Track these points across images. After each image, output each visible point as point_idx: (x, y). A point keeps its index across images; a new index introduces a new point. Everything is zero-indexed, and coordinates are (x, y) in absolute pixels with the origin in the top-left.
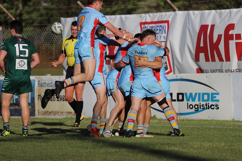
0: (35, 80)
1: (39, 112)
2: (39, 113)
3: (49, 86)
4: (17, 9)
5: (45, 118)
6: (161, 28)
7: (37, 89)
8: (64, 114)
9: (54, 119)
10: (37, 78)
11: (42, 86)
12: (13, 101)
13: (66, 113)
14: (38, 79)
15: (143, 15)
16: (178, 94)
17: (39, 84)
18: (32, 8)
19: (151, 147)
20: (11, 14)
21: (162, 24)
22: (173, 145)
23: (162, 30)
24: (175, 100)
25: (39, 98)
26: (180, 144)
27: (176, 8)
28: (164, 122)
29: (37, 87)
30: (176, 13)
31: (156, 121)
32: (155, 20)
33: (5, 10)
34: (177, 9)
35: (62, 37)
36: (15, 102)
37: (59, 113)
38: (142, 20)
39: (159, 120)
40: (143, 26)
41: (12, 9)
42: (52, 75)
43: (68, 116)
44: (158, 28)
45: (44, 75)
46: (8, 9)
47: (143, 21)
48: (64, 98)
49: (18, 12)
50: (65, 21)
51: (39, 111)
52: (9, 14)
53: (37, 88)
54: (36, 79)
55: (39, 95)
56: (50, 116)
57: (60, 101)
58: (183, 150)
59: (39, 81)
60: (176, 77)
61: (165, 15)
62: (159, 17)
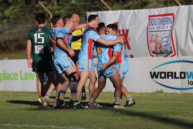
6: (167, 19)
15: (152, 10)
16: (181, 73)
19: (158, 115)
20: (49, 9)
21: (168, 17)
22: (177, 114)
23: (168, 21)
24: (178, 78)
26: (183, 113)
27: (179, 3)
28: (170, 96)
30: (179, 7)
31: (163, 95)
32: (162, 13)
33: (43, 6)
39: (166, 94)
40: (151, 18)
41: (49, 5)
44: (165, 20)
46: (46, 6)
47: (152, 14)
52: (47, 9)
58: (185, 118)
60: (179, 59)
61: (170, 9)
62: (165, 11)
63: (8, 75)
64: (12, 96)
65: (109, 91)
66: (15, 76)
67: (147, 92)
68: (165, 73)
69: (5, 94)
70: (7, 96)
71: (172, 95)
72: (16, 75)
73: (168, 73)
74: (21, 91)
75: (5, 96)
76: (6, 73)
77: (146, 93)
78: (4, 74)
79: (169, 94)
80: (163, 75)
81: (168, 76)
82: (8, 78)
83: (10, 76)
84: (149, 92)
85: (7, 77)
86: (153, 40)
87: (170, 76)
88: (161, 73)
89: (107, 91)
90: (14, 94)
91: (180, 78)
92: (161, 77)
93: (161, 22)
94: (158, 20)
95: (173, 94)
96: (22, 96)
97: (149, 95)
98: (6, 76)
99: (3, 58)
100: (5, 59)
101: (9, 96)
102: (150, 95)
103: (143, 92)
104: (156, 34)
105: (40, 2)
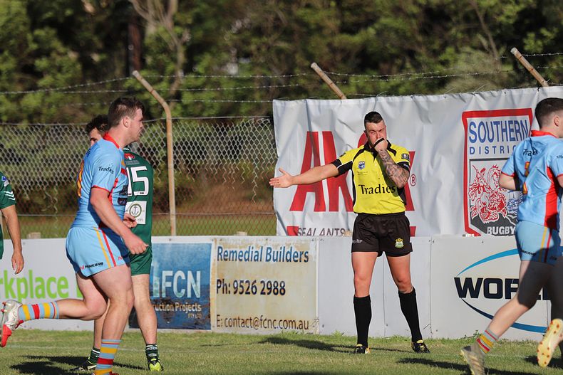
0: (210, 245)
1: (218, 320)
2: (220, 323)
3: (243, 258)
4: (171, 81)
5: (233, 334)
6: (517, 125)
7: (216, 265)
8: (276, 324)
9: (253, 336)
10: (216, 240)
11: (226, 260)
12: (161, 293)
13: (282, 323)
14: (218, 242)
15: (467, 95)
17: (219, 254)
18: (202, 79)
20: (159, 92)
21: (519, 118)
23: (521, 131)
25: (218, 287)
27: (542, 80)
28: (513, 349)
29: (215, 260)
30: (543, 90)
32: (500, 107)
33: (145, 83)
34: (545, 83)
35: (275, 146)
36: (164, 295)
37: (266, 322)
38: (467, 106)
40: (469, 120)
41: (160, 80)
42: (249, 234)
43: (285, 331)
45: (232, 233)
46: (152, 83)
47: (470, 109)
48: (276, 288)
49: (174, 88)
50: (284, 108)
51: (219, 318)
52: (155, 93)
53: (214, 264)
54: (213, 243)
55: (219, 280)
56: (245, 328)
57: (269, 294)
59: (220, 247)
61: (520, 96)
62: (506, 99)
63: (39, 283)
64: (50, 345)
65: (334, 332)
66: (59, 287)
67: (446, 338)
68: (498, 281)
69: (31, 338)
70: (36, 344)
71: (519, 346)
72: (63, 283)
73: (509, 281)
74: (77, 330)
75: (29, 344)
76: (34, 276)
77: (443, 339)
78: (28, 280)
79: (509, 343)
80: (493, 288)
81: (509, 291)
82: (40, 291)
83: (46, 286)
84: (451, 338)
85: (38, 287)
86: (481, 184)
87: (514, 290)
88: (489, 281)
89: (328, 334)
90: (56, 338)
91: (544, 299)
92: (487, 295)
93: (504, 133)
94: (495, 126)
95: (522, 343)
96: (78, 344)
97: (451, 344)
98: (36, 284)
99: (28, 233)
100: (32, 238)
101: (42, 344)
102: (454, 347)
103: (434, 337)
104: (494, 167)
105: (135, 73)
